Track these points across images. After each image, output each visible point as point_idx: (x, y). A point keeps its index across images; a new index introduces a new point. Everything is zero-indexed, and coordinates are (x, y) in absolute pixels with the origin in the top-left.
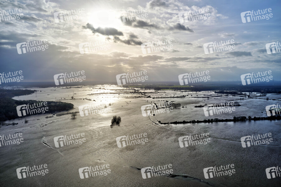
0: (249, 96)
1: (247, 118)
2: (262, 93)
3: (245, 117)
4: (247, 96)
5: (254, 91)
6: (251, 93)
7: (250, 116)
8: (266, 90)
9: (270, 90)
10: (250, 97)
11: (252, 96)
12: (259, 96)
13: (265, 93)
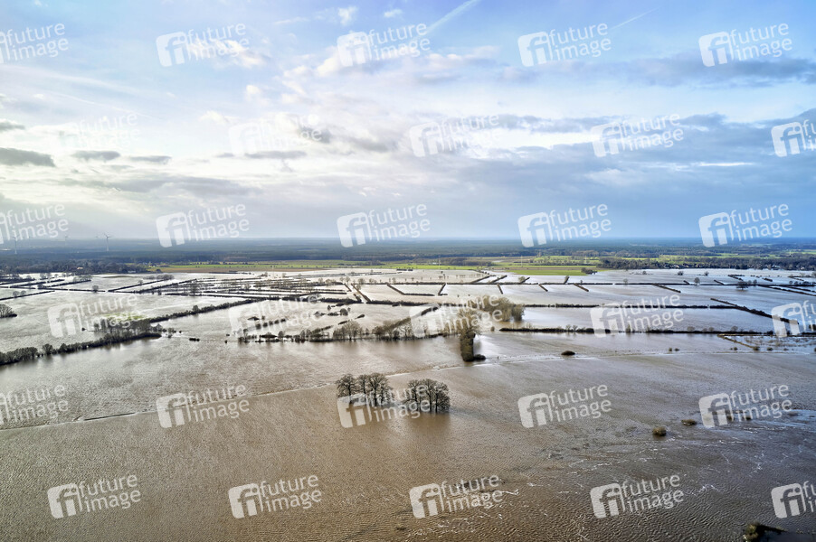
0: (40, 285)
1: (40, 350)
2: (79, 273)
3: (33, 350)
4: (36, 286)
5: (55, 270)
6: (45, 275)
7: (47, 345)
8: (90, 264)
9: (99, 263)
10: (45, 288)
11: (51, 284)
12: (70, 283)
13: (86, 274)
